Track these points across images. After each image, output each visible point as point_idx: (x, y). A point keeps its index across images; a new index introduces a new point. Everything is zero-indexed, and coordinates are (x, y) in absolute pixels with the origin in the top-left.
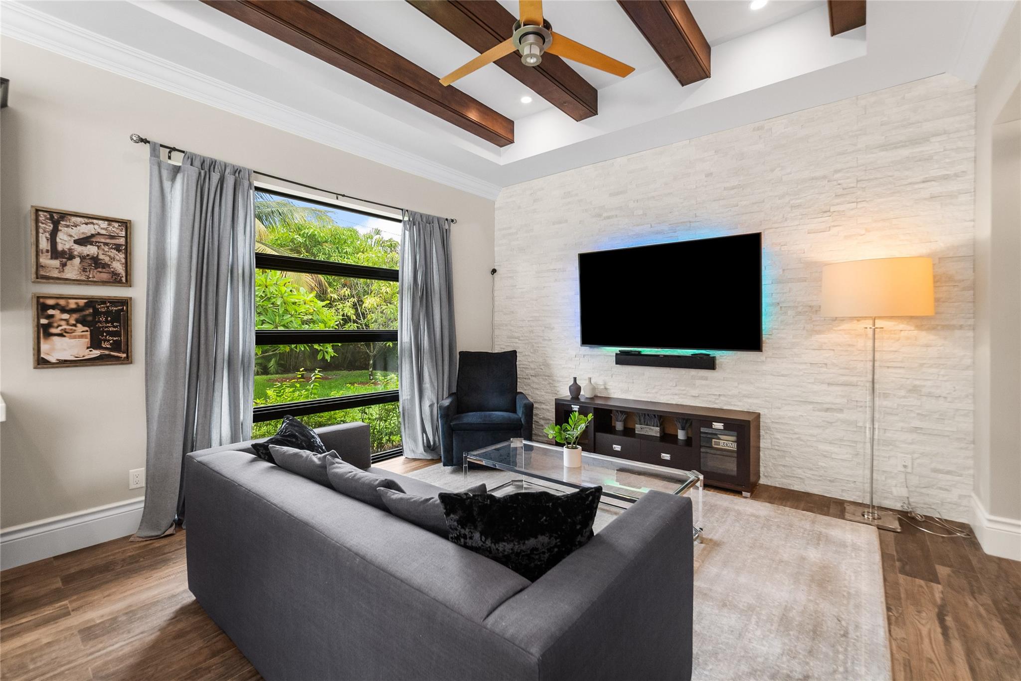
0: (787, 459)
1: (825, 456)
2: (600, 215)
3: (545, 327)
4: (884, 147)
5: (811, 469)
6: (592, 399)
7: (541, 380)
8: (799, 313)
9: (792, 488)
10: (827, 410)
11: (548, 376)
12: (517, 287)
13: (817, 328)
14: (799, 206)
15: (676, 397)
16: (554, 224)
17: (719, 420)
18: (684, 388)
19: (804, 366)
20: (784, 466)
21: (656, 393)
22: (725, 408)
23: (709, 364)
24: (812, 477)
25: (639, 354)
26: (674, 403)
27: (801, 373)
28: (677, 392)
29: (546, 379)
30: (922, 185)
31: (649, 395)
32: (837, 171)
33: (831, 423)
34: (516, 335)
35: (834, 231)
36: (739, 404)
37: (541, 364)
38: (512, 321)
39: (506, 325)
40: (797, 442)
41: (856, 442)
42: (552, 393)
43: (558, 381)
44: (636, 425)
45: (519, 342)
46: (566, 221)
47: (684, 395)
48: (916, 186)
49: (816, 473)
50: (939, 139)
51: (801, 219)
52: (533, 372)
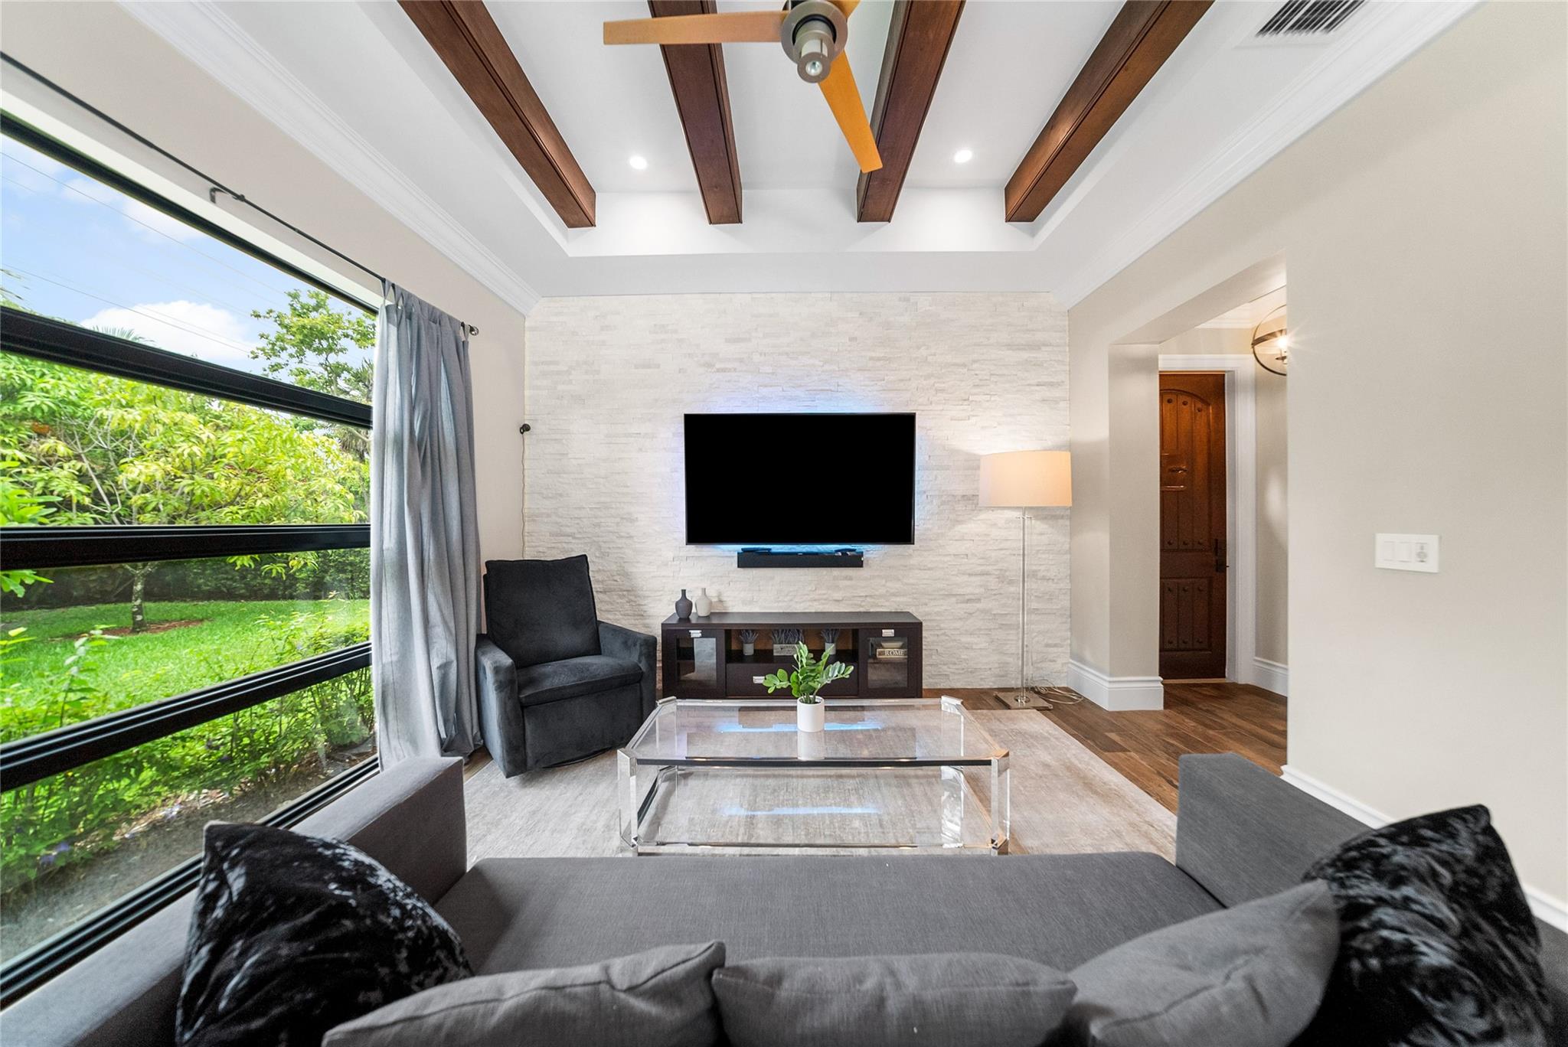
0: (934, 657)
1: (967, 648)
2: (709, 365)
3: (622, 518)
4: (1010, 346)
5: (955, 664)
6: (708, 617)
7: (615, 597)
8: (943, 503)
9: (939, 687)
10: (968, 601)
11: (628, 591)
12: (570, 456)
13: (960, 518)
14: (942, 390)
15: (815, 603)
16: (636, 367)
17: (888, 626)
18: (824, 592)
19: (948, 558)
20: (931, 665)
21: (791, 600)
22: (872, 610)
23: (855, 561)
24: (956, 671)
25: (769, 553)
26: (813, 611)
27: (946, 565)
28: (817, 597)
29: (624, 596)
30: (1038, 388)
31: (780, 604)
32: (975, 361)
33: (970, 614)
34: (568, 530)
35: (973, 420)
36: (887, 604)
37: (615, 573)
38: (561, 510)
39: (548, 516)
40: (943, 638)
41: (990, 630)
42: (634, 615)
43: (644, 597)
44: (775, 646)
45: (573, 541)
46: (658, 366)
47: (825, 600)
48: (1033, 388)
49: (959, 667)
50: (1048, 349)
51: (945, 404)
52: (601, 586)
